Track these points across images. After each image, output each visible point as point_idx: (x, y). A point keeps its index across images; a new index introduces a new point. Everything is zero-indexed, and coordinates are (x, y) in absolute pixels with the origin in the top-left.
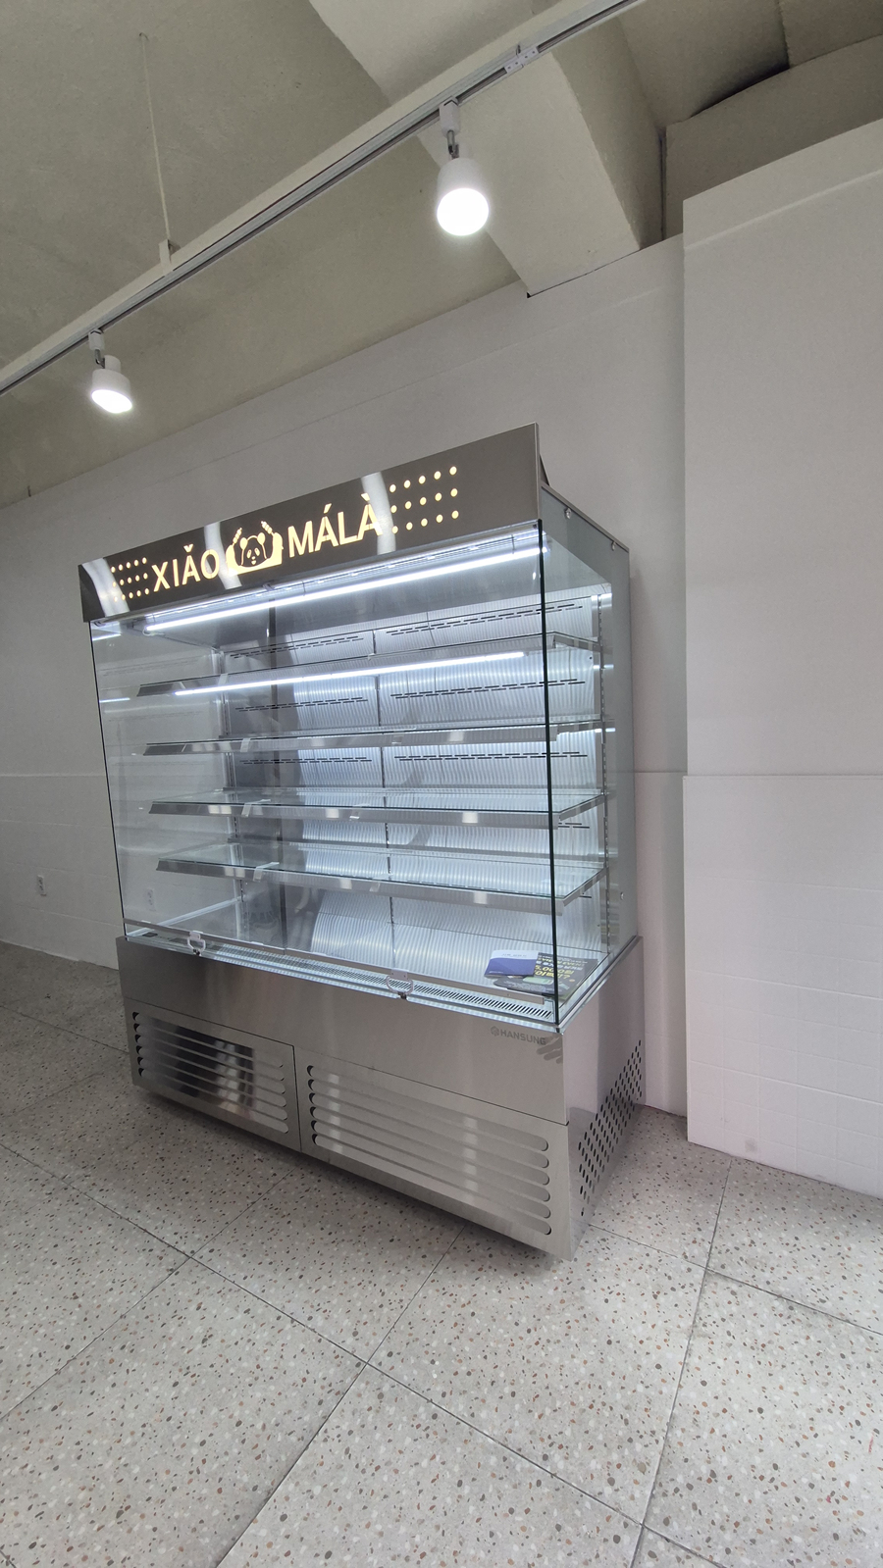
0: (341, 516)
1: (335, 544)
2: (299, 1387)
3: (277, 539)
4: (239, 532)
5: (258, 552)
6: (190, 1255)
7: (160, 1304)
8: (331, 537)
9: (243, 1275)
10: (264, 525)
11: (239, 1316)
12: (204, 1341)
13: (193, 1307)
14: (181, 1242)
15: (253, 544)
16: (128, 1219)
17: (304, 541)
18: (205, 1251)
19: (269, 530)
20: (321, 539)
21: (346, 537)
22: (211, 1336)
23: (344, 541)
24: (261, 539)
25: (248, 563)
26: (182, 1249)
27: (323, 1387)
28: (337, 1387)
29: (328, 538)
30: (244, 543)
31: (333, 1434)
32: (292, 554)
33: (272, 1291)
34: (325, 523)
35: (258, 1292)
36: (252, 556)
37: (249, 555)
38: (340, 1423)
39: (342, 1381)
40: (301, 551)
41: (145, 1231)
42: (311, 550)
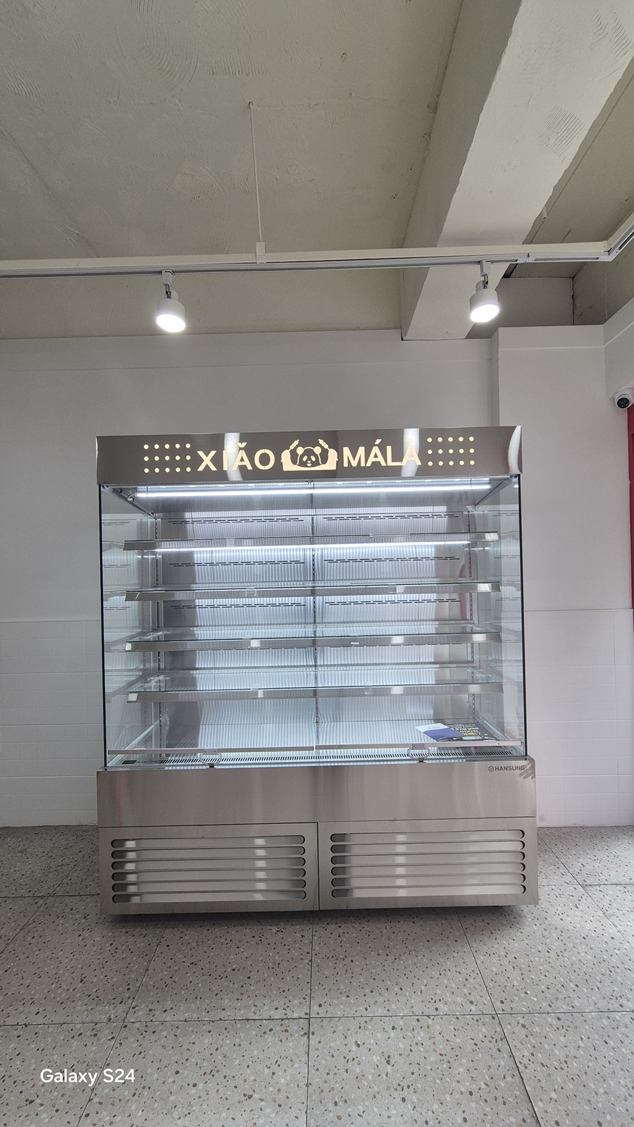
0: (389, 449)
1: (383, 464)
2: (478, 1050)
3: (332, 454)
4: (296, 442)
5: (313, 459)
6: (307, 1016)
7: (326, 1060)
8: (380, 459)
9: (362, 1008)
10: (321, 442)
11: (392, 1034)
12: (388, 1062)
13: (354, 1048)
14: (288, 1012)
15: (309, 453)
16: (221, 1019)
17: (355, 458)
18: (316, 1008)
19: (326, 446)
20: (371, 459)
21: (392, 461)
22: (389, 1057)
23: (390, 463)
24: (317, 450)
25: (303, 464)
26: (295, 1015)
27: (490, 1042)
28: (497, 1036)
29: (377, 460)
30: (300, 451)
31: (525, 1061)
32: (346, 465)
33: (393, 1007)
34: (376, 450)
35: (385, 1012)
36: (307, 460)
37: (305, 459)
38: (522, 1054)
39: (496, 1032)
40: (354, 464)
41: (248, 1020)
42: (363, 464)
